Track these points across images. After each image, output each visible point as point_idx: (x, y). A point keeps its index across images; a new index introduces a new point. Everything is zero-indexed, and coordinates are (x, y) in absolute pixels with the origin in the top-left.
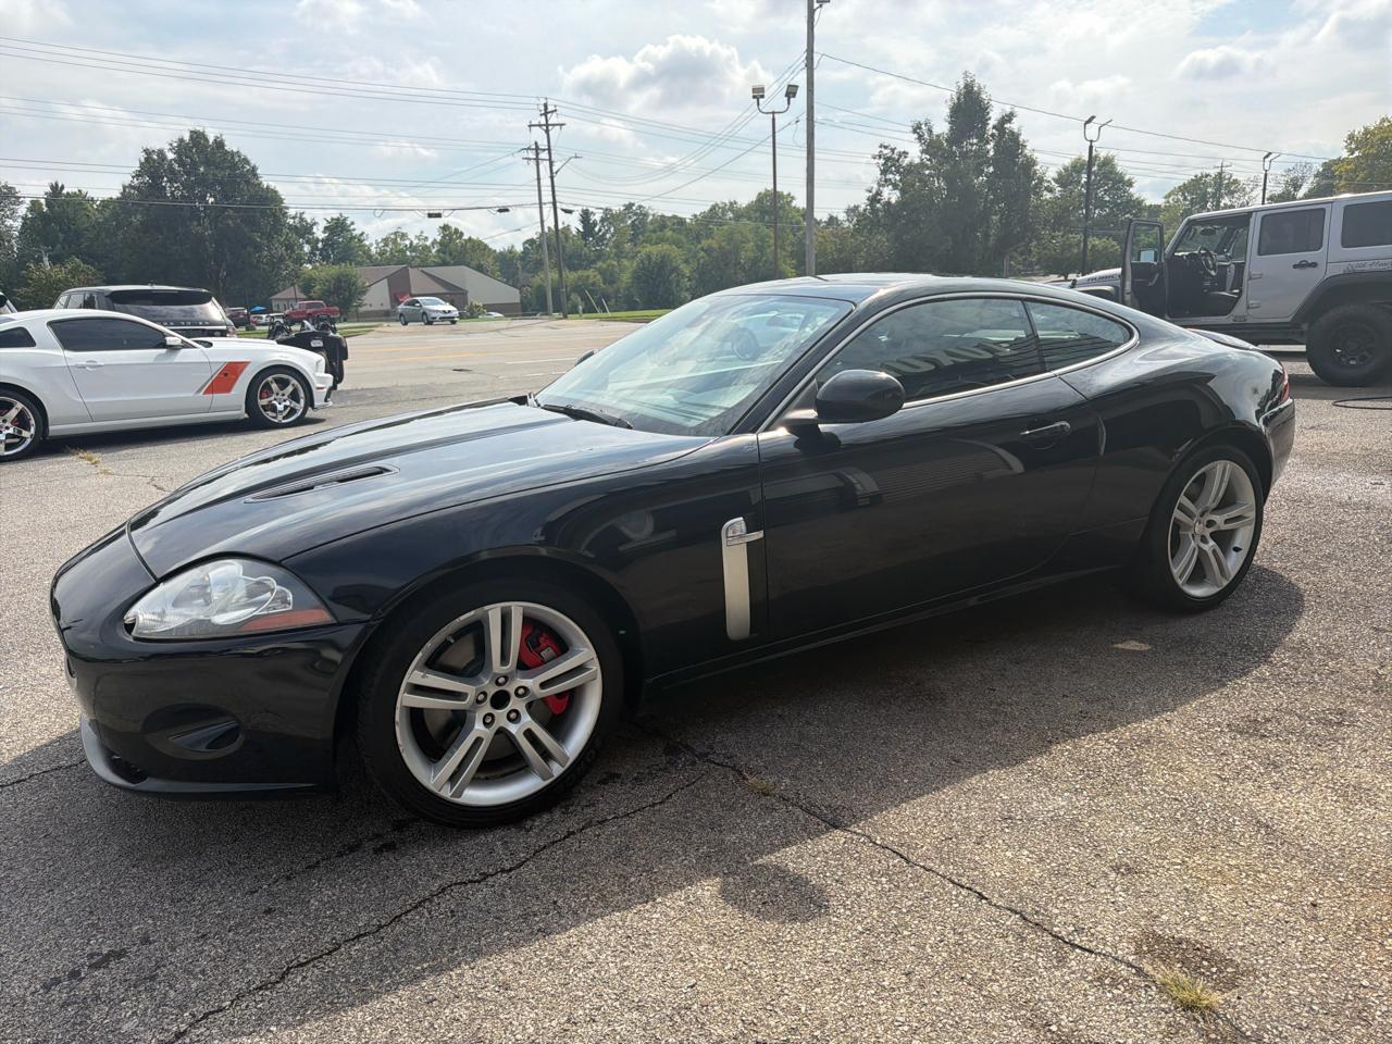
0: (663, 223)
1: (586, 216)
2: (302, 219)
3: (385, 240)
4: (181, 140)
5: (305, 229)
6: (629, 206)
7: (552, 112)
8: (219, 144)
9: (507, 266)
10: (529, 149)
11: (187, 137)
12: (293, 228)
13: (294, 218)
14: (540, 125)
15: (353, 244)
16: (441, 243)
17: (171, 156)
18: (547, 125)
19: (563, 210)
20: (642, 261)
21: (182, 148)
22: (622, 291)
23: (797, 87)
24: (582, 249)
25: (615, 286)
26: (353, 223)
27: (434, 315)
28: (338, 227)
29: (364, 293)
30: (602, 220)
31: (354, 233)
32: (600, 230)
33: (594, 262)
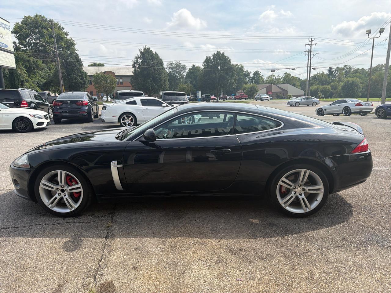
0: (357, 71)
1: (330, 69)
2: (247, 72)
3: (269, 77)
4: (215, 54)
5: (248, 75)
6: (345, 66)
7: (313, 40)
8: (223, 54)
9: (302, 84)
10: (307, 51)
11: (216, 53)
12: (245, 75)
13: (245, 72)
14: (309, 45)
15: (259, 78)
16: (284, 78)
17: (212, 58)
18: (311, 44)
19: (312, 69)
20: (345, 83)
21: (215, 56)
22: (338, 92)
23: (384, 29)
24: (327, 79)
25: (336, 90)
26: (260, 73)
27: (263, 98)
28: (257, 74)
29: (258, 91)
30: (335, 70)
31: (260, 75)
32: (334, 73)
33: (331, 83)
